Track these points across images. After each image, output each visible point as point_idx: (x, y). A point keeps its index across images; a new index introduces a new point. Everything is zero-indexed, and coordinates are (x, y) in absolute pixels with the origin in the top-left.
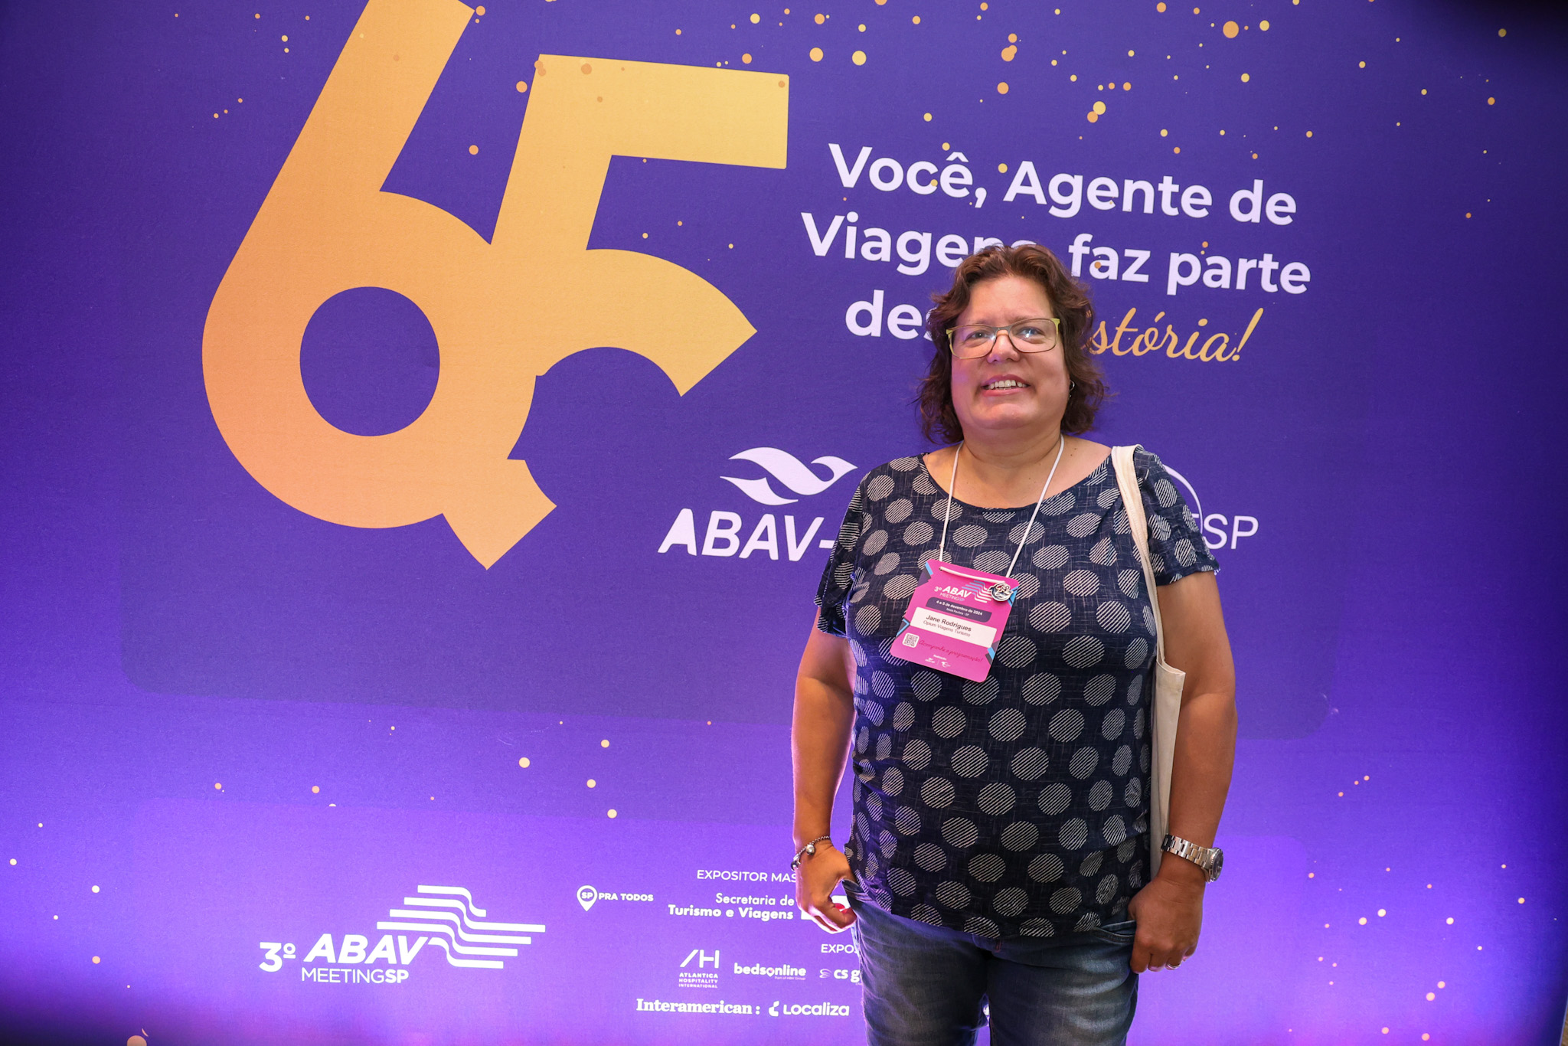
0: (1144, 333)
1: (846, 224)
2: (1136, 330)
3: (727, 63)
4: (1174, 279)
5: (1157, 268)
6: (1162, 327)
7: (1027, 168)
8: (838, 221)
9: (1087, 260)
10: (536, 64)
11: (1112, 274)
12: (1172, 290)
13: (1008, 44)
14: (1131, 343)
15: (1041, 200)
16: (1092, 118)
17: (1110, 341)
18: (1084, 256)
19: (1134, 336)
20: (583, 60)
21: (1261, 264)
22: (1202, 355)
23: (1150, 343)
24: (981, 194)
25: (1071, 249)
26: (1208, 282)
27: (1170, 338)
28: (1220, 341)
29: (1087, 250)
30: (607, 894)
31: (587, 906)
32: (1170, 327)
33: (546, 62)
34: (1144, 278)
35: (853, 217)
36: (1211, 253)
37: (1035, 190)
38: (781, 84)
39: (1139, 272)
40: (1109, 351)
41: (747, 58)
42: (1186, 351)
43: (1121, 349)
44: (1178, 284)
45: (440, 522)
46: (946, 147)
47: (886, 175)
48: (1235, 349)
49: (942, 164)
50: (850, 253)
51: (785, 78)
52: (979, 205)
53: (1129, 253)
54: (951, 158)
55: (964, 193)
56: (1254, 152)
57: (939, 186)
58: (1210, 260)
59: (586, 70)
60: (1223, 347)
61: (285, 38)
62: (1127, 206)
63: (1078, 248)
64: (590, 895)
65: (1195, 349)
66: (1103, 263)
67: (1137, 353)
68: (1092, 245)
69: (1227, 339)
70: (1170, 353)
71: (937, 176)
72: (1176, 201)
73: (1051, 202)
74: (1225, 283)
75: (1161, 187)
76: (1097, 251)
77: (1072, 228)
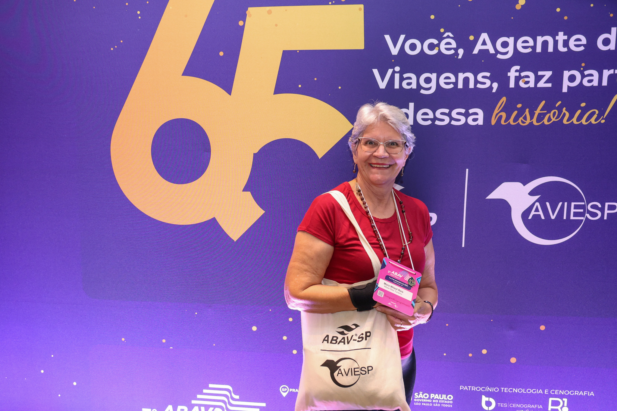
0: (550, 113)
1: (394, 72)
2: (546, 112)
3: (334, 2)
4: (566, 84)
5: (556, 80)
6: (560, 109)
7: (484, 36)
8: (390, 71)
9: (518, 79)
10: (247, 12)
11: (532, 85)
12: (565, 90)
14: (544, 118)
15: (492, 51)
16: (518, 7)
17: (532, 118)
18: (516, 77)
19: (545, 115)
20: (268, 8)
22: (583, 121)
23: (554, 117)
24: (461, 52)
25: (509, 74)
26: (585, 83)
27: (565, 114)
28: (594, 113)
29: (517, 74)
30: (293, 389)
31: (284, 395)
32: (564, 109)
33: (252, 11)
34: (549, 85)
35: (397, 69)
36: (586, 69)
37: (489, 47)
38: (360, 9)
39: (546, 82)
40: (531, 123)
42: (574, 120)
43: (537, 122)
44: (568, 87)
45: (213, 221)
46: (442, 30)
47: (413, 47)
48: (602, 117)
49: (440, 39)
50: (397, 86)
51: (362, 6)
52: (460, 57)
53: (540, 73)
54: (445, 35)
55: (452, 52)
56: (611, 13)
57: (439, 50)
58: (586, 73)
59: (270, 12)
60: (595, 116)
61: (139, 12)
62: (539, 49)
63: (513, 74)
64: (285, 389)
65: (580, 118)
66: (526, 79)
67: (546, 123)
68: (520, 71)
69: (597, 112)
70: (565, 122)
71: (438, 45)
72: (566, 43)
73: (497, 52)
74: (595, 83)
75: (557, 38)
76: (523, 74)
77: (508, 64)
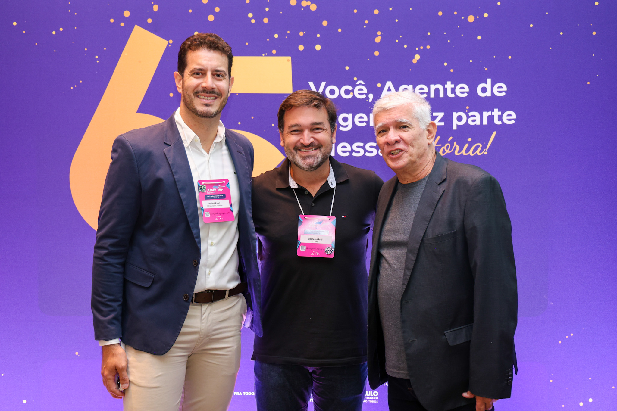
0: (444, 146)
2: (441, 145)
3: (266, 54)
4: (455, 123)
5: (447, 119)
6: (452, 143)
7: (389, 84)
12: (455, 128)
13: (377, 36)
14: (439, 150)
16: (414, 61)
19: (440, 147)
21: (493, 113)
22: (471, 153)
23: (447, 149)
24: (371, 96)
26: (470, 122)
27: (455, 147)
28: (478, 146)
32: (455, 143)
34: (442, 124)
36: (470, 111)
38: (288, 60)
39: (440, 121)
41: (274, 52)
42: (463, 152)
44: (457, 125)
46: (355, 79)
47: (332, 92)
48: (485, 149)
49: (354, 86)
51: (290, 58)
52: (370, 101)
53: (435, 113)
54: (358, 83)
55: (364, 96)
56: (486, 68)
57: (354, 94)
58: (470, 114)
60: (479, 149)
61: (97, 57)
62: (432, 95)
65: (468, 150)
69: (481, 145)
70: (456, 153)
71: (353, 91)
72: (453, 91)
74: (478, 123)
75: (446, 86)
